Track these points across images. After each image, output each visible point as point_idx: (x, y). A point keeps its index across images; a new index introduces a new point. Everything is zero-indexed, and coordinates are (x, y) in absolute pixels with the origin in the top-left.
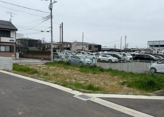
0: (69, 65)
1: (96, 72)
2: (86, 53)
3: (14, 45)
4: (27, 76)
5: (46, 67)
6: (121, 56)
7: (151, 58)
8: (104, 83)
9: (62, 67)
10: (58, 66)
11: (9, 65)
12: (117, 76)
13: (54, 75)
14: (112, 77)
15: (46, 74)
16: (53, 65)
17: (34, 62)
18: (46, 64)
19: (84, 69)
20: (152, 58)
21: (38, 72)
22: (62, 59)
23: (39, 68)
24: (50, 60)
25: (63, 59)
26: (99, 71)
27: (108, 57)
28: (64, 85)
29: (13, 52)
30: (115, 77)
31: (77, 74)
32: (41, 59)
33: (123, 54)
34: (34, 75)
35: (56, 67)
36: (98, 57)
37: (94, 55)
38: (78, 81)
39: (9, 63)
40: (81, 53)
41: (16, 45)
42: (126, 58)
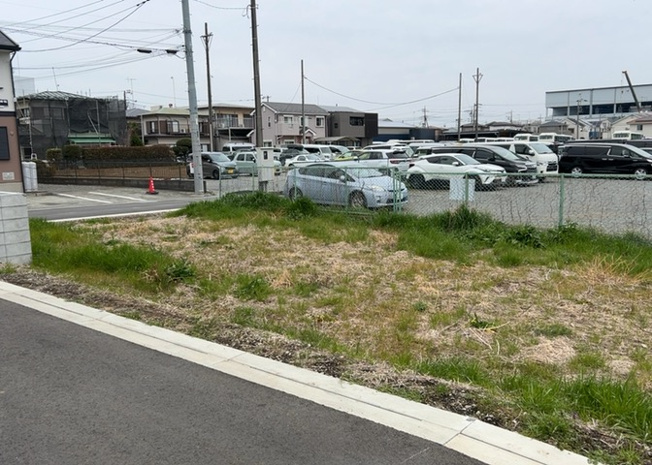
2: (324, 150)
3: (9, 123)
6: (509, 155)
7: (635, 158)
9: (284, 225)
10: (261, 224)
11: (11, 238)
13: (300, 288)
16: (230, 218)
17: (117, 202)
18: (190, 211)
20: (639, 161)
22: (263, 184)
23: (170, 240)
24: (187, 187)
25: (266, 182)
27: (460, 164)
29: (8, 160)
32: (142, 185)
33: (516, 146)
34: (173, 291)
35: (251, 227)
36: (408, 164)
37: (385, 156)
39: (11, 226)
40: (305, 151)
41: (18, 122)
42: (532, 162)
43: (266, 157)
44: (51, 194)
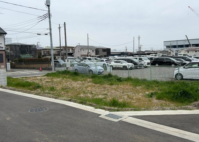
0: (77, 76)
1: (112, 82)
2: (93, 59)
3: (3, 53)
4: (30, 93)
5: (49, 79)
6: (137, 61)
7: (171, 61)
8: (128, 97)
9: (69, 78)
10: (63, 78)
11: (2, 80)
12: (139, 86)
13: (63, 89)
14: (134, 88)
15: (52, 89)
16: (57, 76)
17: (31, 73)
18: (48, 75)
19: (97, 80)
20: (173, 62)
21: (41, 87)
22: (67, 68)
23: (40, 81)
24: (50, 69)
26: (116, 80)
27: (122, 63)
28: (81, 103)
29: (3, 62)
30: (138, 88)
31: (90, 86)
32: (38, 69)
33: (139, 58)
34: (36, 90)
35: (61, 78)
36: (109, 63)
37: (105, 61)
38: (95, 95)
39: (3, 77)
40: (87, 59)
41: (6, 52)
42: (142, 63)
43: (68, 61)
44: (14, 71)
